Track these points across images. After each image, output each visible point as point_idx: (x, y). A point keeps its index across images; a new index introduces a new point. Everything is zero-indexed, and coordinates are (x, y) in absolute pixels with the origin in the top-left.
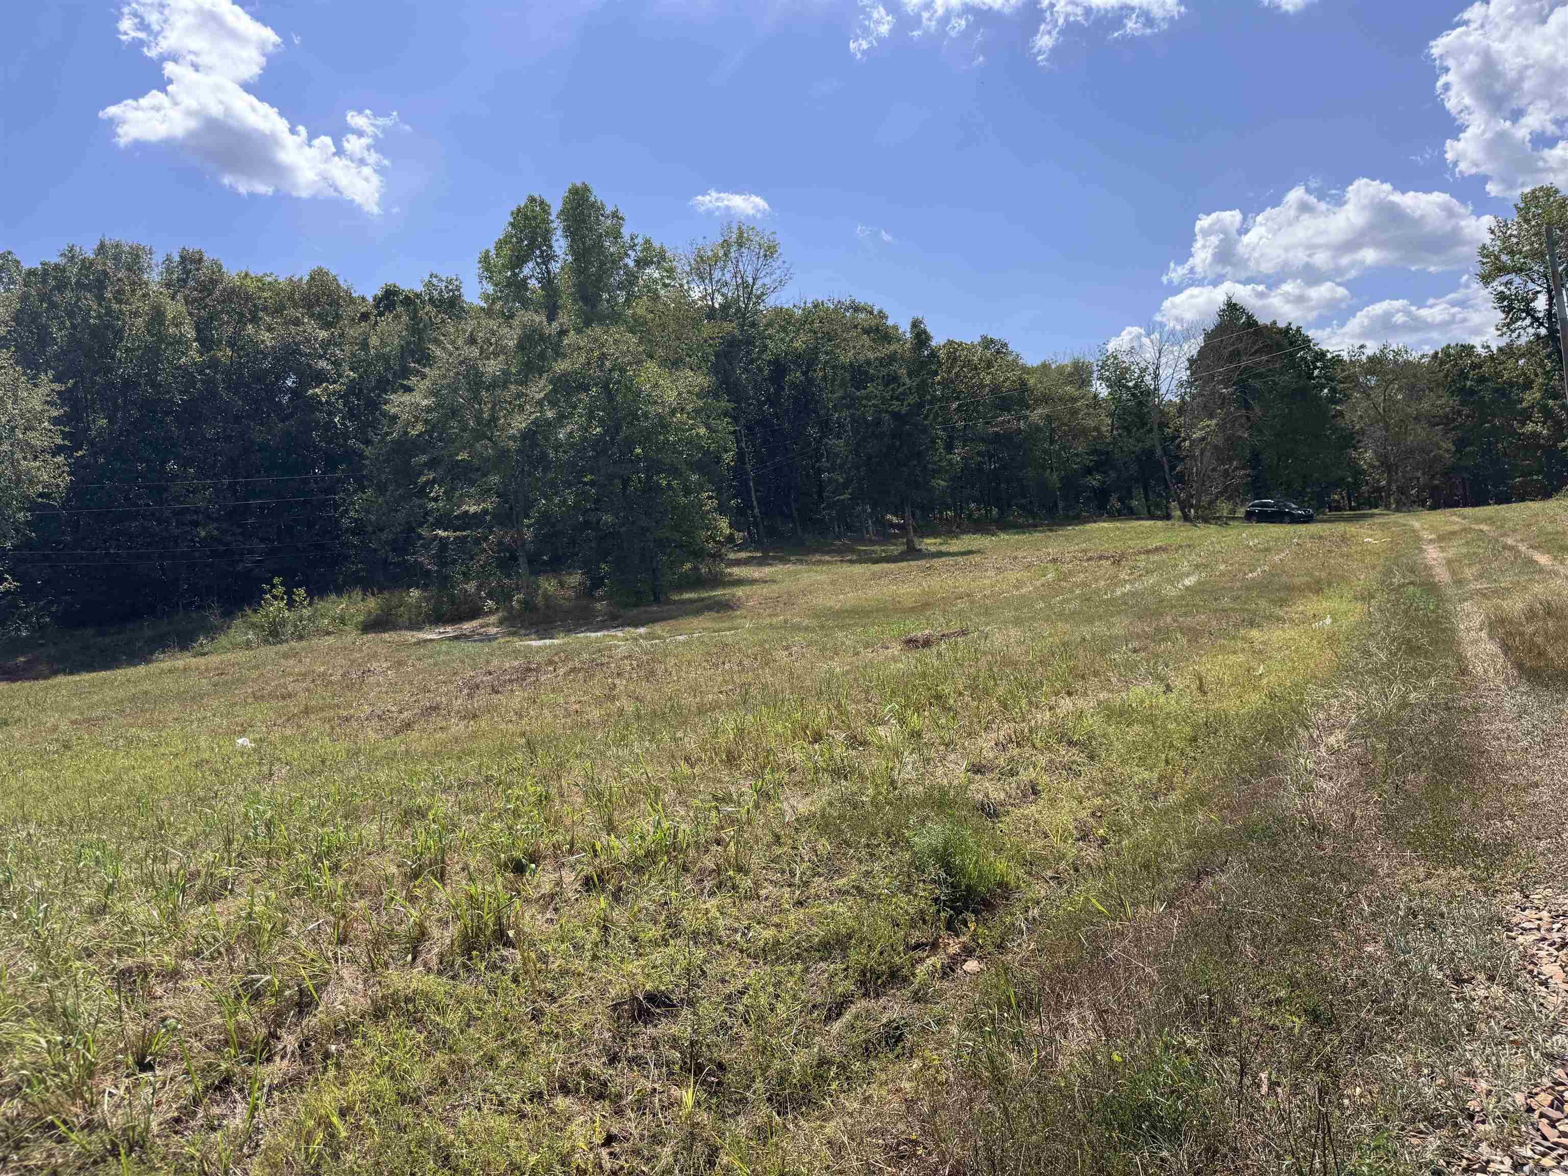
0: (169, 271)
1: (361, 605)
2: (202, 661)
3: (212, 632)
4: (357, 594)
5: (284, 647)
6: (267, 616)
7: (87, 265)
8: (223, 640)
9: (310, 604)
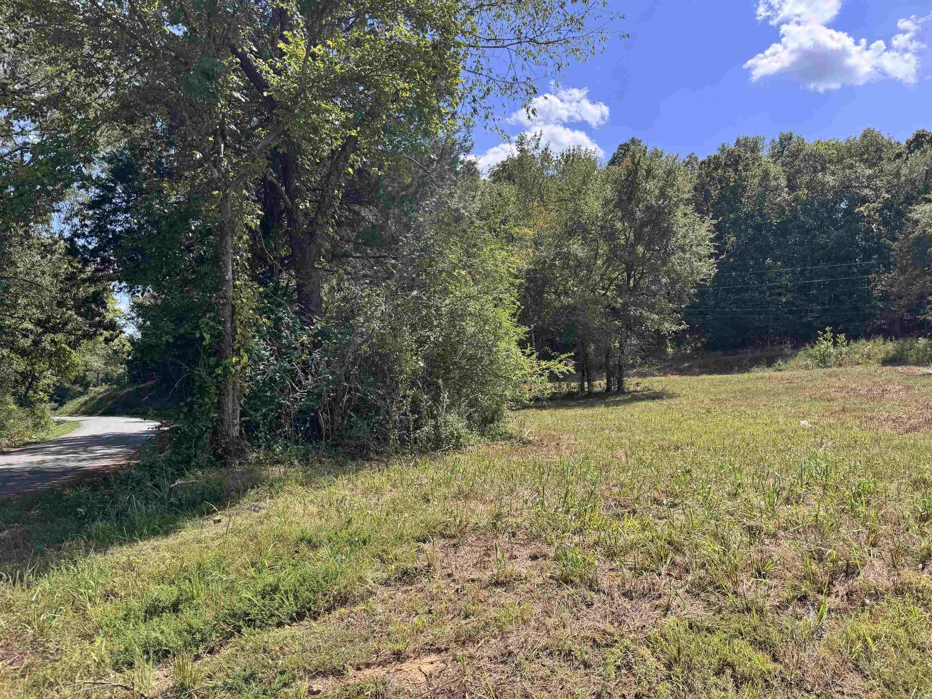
0: (774, 148)
1: (882, 347)
2: (779, 374)
3: (785, 358)
4: (880, 340)
5: (830, 370)
6: (819, 351)
7: (730, 154)
8: (792, 363)
9: (848, 344)
